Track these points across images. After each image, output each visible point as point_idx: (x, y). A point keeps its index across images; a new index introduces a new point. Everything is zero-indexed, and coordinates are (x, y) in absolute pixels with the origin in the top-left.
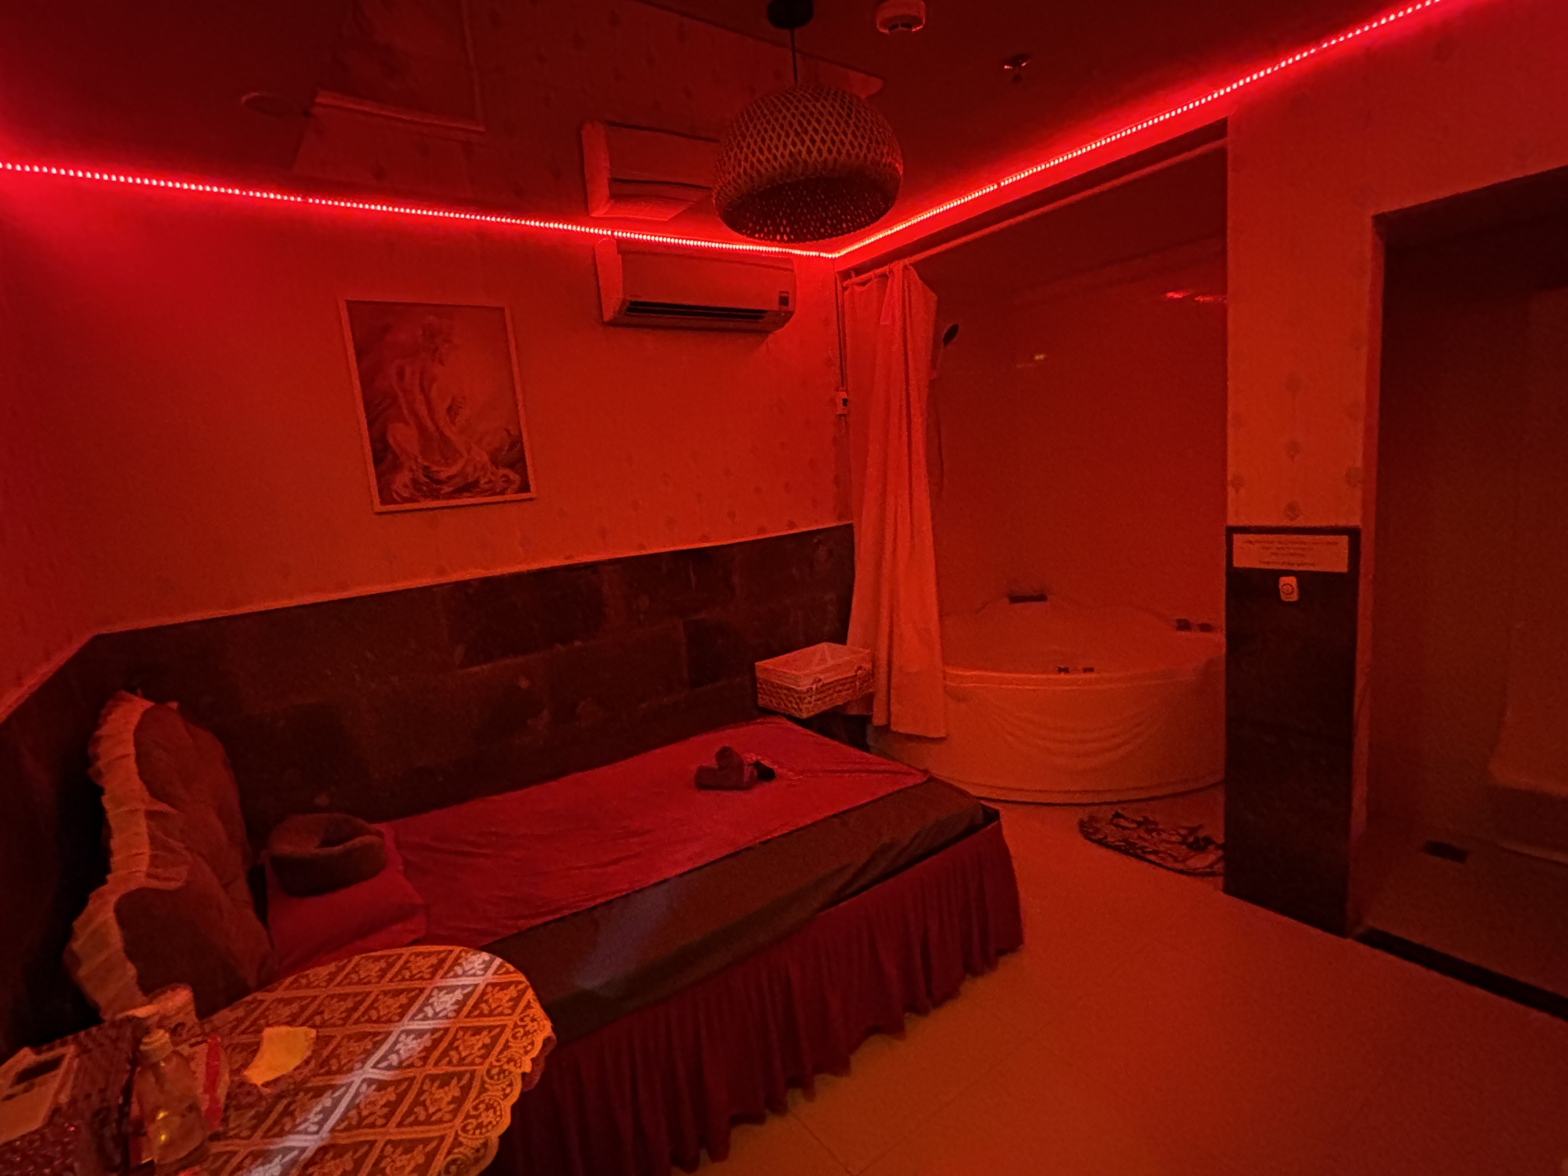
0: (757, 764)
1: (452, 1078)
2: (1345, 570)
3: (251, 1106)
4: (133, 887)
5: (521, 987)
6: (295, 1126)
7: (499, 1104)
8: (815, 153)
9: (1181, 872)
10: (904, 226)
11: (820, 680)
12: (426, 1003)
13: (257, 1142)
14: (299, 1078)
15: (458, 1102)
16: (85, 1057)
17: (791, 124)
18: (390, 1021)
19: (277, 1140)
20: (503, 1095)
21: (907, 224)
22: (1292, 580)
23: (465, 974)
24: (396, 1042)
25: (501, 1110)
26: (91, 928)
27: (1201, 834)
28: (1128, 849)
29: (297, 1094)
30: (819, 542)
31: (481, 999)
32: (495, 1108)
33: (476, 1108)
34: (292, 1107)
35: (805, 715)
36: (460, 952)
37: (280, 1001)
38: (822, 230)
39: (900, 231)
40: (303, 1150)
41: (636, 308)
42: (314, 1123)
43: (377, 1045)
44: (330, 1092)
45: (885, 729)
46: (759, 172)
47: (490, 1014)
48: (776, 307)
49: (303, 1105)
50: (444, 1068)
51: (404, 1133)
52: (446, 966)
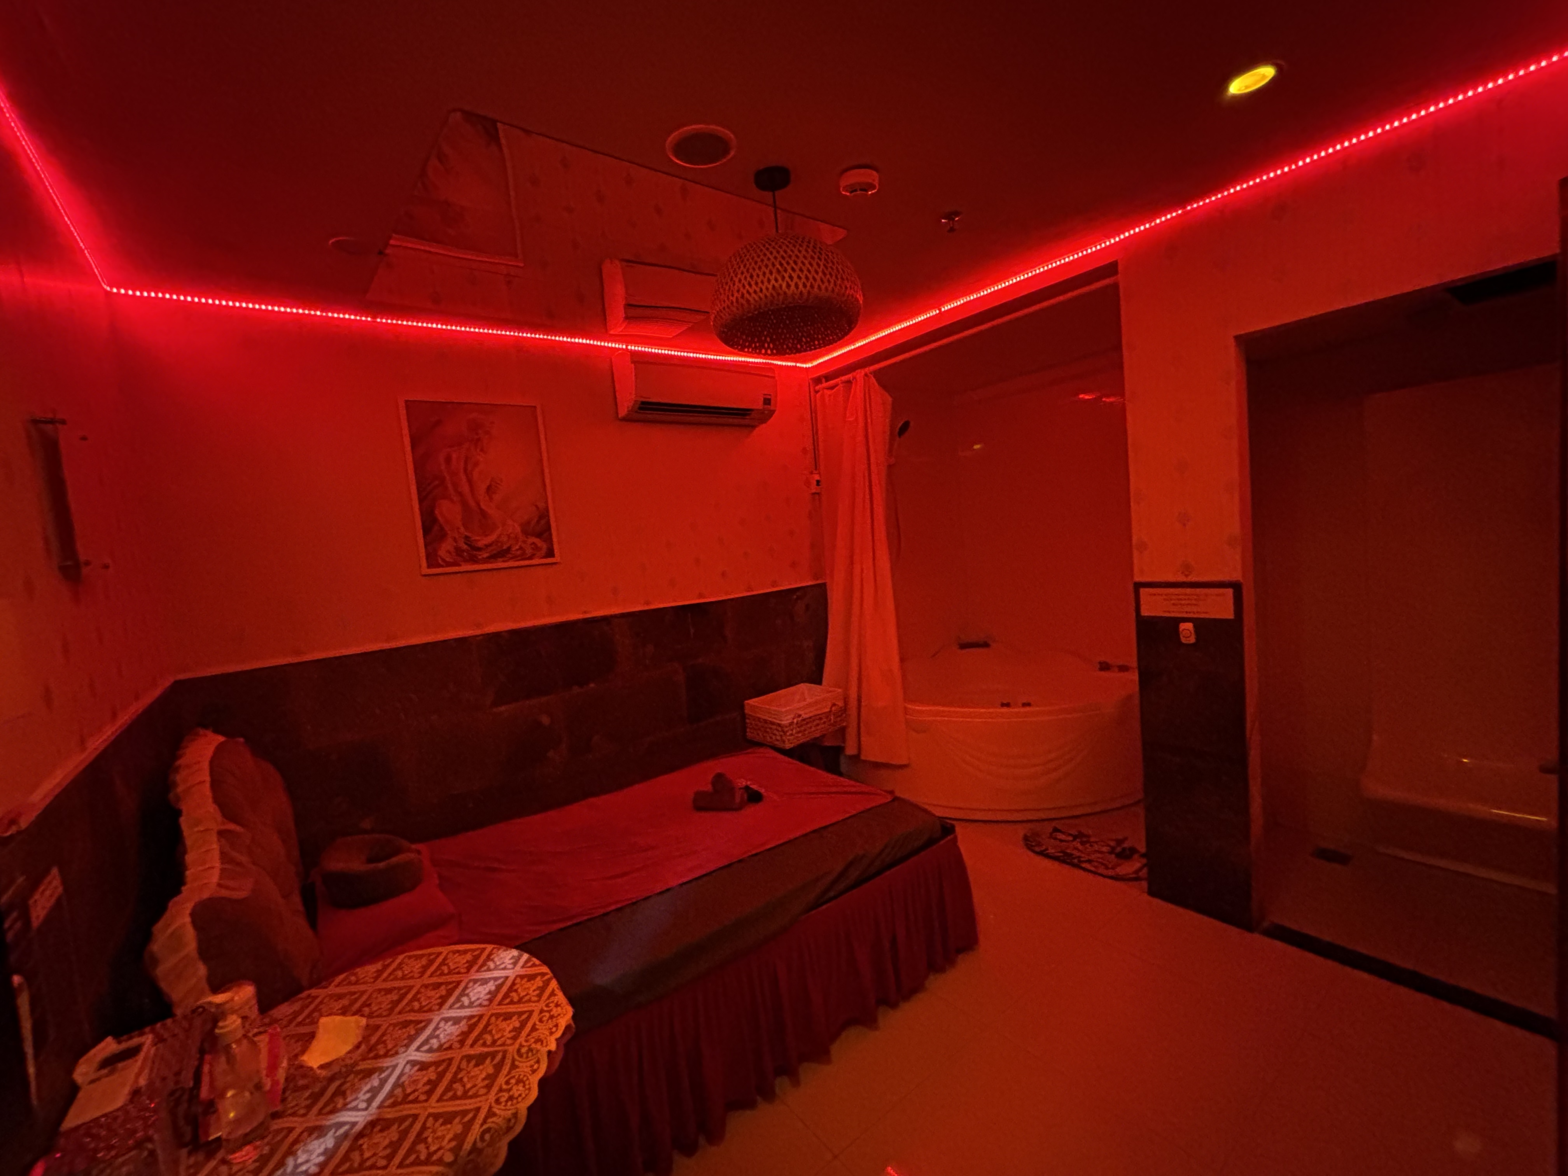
0: (747, 788)
1: (486, 1058)
2: (1231, 616)
3: (306, 1087)
4: (206, 895)
5: (546, 977)
6: (345, 1105)
7: (528, 1079)
8: (793, 287)
9: (1111, 878)
10: (864, 342)
11: (800, 716)
12: (463, 994)
13: (312, 1120)
14: (349, 1062)
15: (492, 1078)
16: (160, 1045)
17: (774, 265)
18: (430, 1010)
19: (331, 1117)
20: (531, 1070)
21: (867, 341)
22: (1189, 626)
23: (496, 968)
24: (437, 1028)
25: (529, 1084)
26: (170, 931)
27: (1126, 845)
28: (1065, 859)
29: (348, 1076)
30: (798, 598)
31: (511, 989)
32: (524, 1083)
33: (507, 1083)
34: (343, 1088)
35: (788, 746)
36: (492, 950)
37: (331, 996)
38: (799, 346)
39: (861, 346)
40: (354, 1124)
41: (645, 406)
42: (363, 1101)
43: (419, 1032)
44: (377, 1074)
45: (856, 758)
46: (748, 301)
47: (520, 1001)
48: (760, 406)
49: (353, 1085)
50: (478, 1050)
51: (444, 1106)
52: (480, 961)
